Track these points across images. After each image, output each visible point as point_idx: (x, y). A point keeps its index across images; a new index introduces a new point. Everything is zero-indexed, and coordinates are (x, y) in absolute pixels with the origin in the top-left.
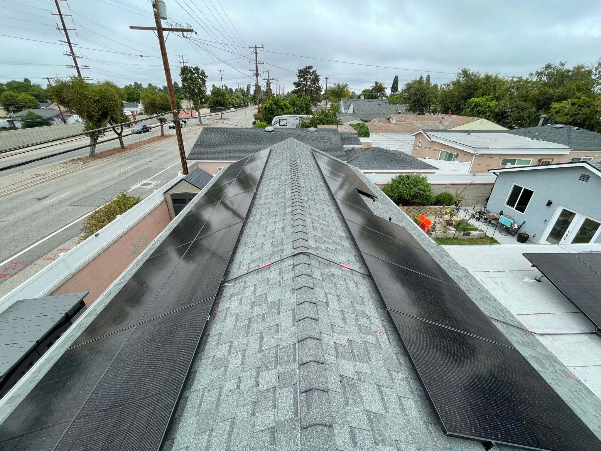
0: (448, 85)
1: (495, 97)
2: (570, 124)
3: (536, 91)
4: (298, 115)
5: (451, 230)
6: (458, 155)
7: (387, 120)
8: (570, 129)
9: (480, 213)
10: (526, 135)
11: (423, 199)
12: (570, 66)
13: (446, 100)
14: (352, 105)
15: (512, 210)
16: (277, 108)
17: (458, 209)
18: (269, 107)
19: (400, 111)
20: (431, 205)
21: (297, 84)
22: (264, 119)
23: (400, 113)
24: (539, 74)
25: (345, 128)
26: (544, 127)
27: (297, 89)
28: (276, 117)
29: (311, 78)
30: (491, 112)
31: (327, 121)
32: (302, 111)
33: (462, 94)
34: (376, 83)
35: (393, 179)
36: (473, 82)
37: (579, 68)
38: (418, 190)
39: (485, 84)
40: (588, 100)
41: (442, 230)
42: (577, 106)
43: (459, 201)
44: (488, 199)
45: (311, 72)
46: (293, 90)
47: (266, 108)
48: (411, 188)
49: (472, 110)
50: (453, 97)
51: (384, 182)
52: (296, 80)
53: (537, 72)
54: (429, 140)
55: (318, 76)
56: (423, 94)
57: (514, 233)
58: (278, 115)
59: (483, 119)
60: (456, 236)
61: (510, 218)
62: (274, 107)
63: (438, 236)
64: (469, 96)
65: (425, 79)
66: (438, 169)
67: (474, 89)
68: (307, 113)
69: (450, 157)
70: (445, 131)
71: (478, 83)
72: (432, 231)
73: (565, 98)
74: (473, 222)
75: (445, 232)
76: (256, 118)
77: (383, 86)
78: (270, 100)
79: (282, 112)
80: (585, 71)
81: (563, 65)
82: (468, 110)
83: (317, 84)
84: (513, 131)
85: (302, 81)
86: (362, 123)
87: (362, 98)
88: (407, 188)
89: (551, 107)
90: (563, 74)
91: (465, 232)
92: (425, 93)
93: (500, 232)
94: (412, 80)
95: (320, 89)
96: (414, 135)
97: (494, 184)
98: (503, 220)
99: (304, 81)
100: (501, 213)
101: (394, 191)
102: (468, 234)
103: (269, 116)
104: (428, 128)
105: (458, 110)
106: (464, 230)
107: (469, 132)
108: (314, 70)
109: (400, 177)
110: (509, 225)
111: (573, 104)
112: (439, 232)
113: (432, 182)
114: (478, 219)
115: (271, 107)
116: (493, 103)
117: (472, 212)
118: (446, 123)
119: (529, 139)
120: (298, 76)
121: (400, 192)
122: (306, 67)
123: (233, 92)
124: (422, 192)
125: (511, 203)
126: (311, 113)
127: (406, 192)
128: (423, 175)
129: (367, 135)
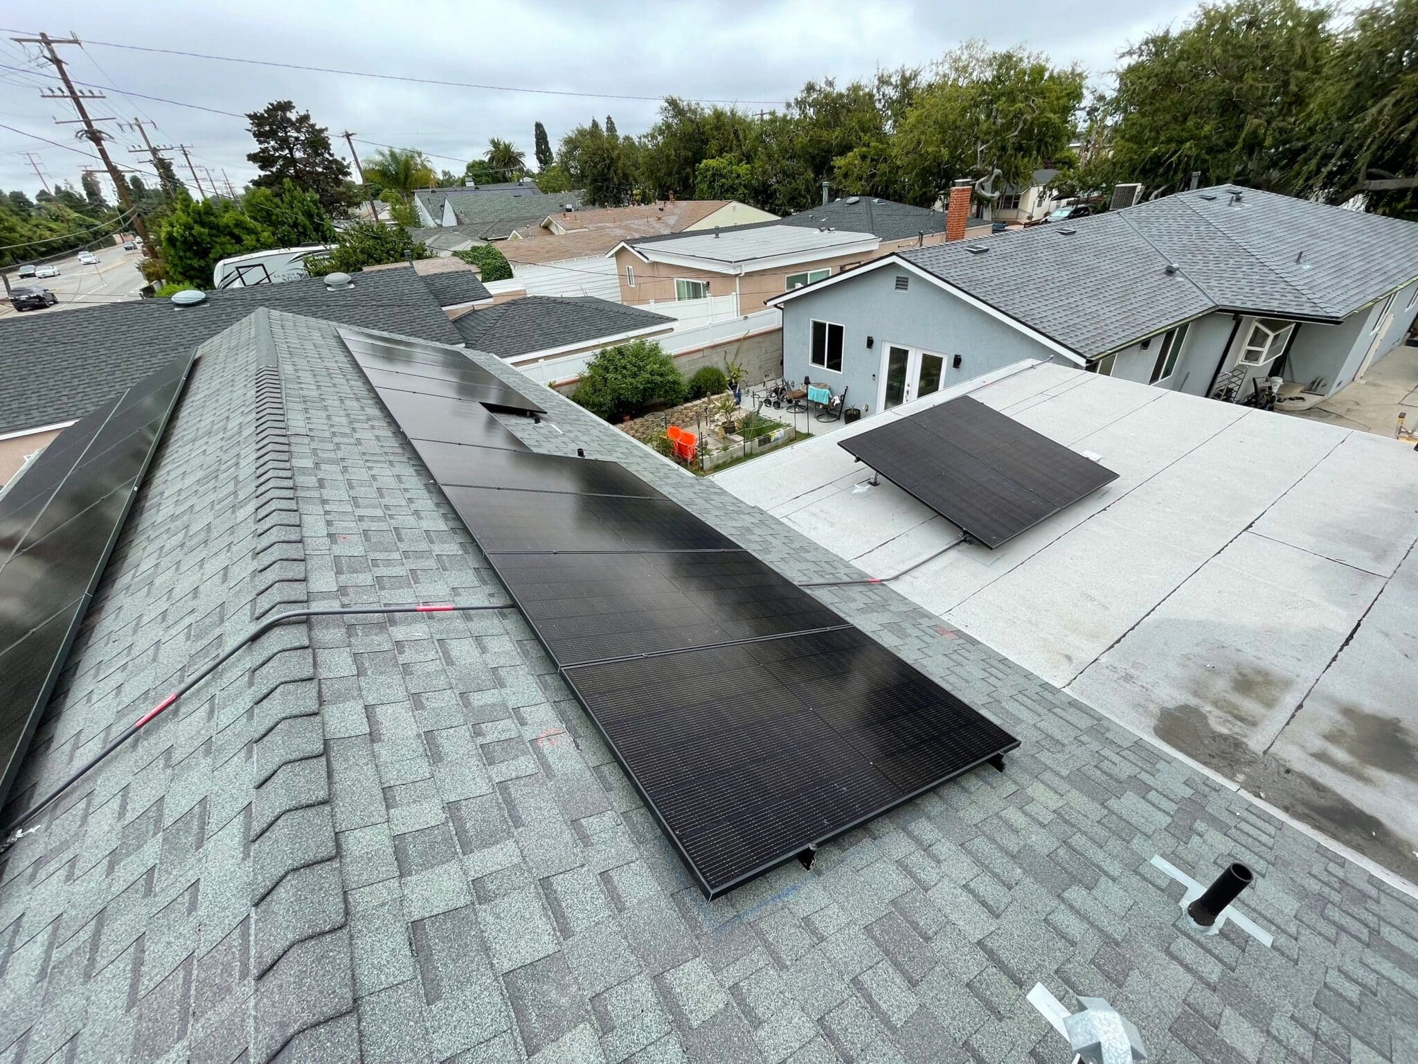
0: (654, 137)
1: (743, 154)
2: (869, 195)
3: (802, 139)
4: (293, 250)
5: (736, 442)
6: (708, 283)
7: (544, 231)
8: (870, 204)
9: (776, 391)
10: (811, 223)
11: (666, 391)
12: (841, 87)
13: (659, 170)
14: (447, 204)
15: (822, 371)
16: (216, 237)
17: (738, 396)
18: (182, 236)
19: (569, 206)
20: (687, 400)
21: (262, 159)
22: (181, 273)
23: (569, 210)
24: (801, 104)
25: (442, 263)
26: (832, 205)
27: (268, 173)
28: (221, 263)
29: (303, 138)
30: (745, 186)
31: (388, 253)
32: (304, 234)
33: (683, 153)
34: (496, 144)
35: (589, 365)
36: (694, 126)
37: (856, 88)
38: (648, 376)
39: (717, 128)
40: (881, 146)
41: (721, 446)
42: (869, 160)
43: (735, 378)
44: (782, 363)
45: (294, 119)
46: (256, 178)
47: (171, 240)
48: (635, 375)
49: (711, 186)
50: (668, 161)
51: (573, 376)
52: (255, 147)
53: (796, 99)
54: (646, 260)
55: (322, 131)
56: (608, 161)
57: (838, 414)
58: (229, 256)
59: (735, 204)
60: (748, 450)
61: (825, 386)
62: (201, 234)
63: (716, 462)
64: (699, 156)
65: (603, 126)
66: (675, 320)
67: (702, 141)
68: (325, 240)
69: (696, 292)
70: (674, 236)
71: (704, 126)
72: (702, 455)
73: (850, 148)
74: (768, 413)
75: (725, 449)
76: (149, 277)
77: (515, 149)
78: (179, 212)
79: (237, 247)
80: (865, 95)
81: (830, 84)
82: (704, 186)
83: (327, 156)
84: (789, 219)
85: (275, 150)
86: (483, 244)
87: (470, 184)
88: (624, 377)
89: (834, 167)
90: (834, 101)
91: (762, 437)
92: (612, 159)
93: (818, 417)
94: (574, 128)
95: (342, 170)
96: (612, 256)
97: (781, 329)
98: (815, 394)
99: (282, 149)
100: (807, 382)
101: (600, 390)
102: (767, 440)
103: (196, 263)
104: (637, 236)
105: (686, 191)
106: (758, 432)
107: (717, 231)
108: (302, 113)
109: (603, 354)
110: (825, 402)
111: (864, 157)
112: (715, 453)
113: (674, 352)
114: (777, 405)
115: (191, 234)
116: (743, 168)
117: (764, 395)
118: (672, 220)
119: (817, 231)
120: (255, 135)
121: (614, 390)
122: (272, 105)
123: (31, 205)
124: (659, 379)
125: (818, 358)
126: (334, 240)
127: (626, 384)
128: (650, 339)
129: (504, 272)
